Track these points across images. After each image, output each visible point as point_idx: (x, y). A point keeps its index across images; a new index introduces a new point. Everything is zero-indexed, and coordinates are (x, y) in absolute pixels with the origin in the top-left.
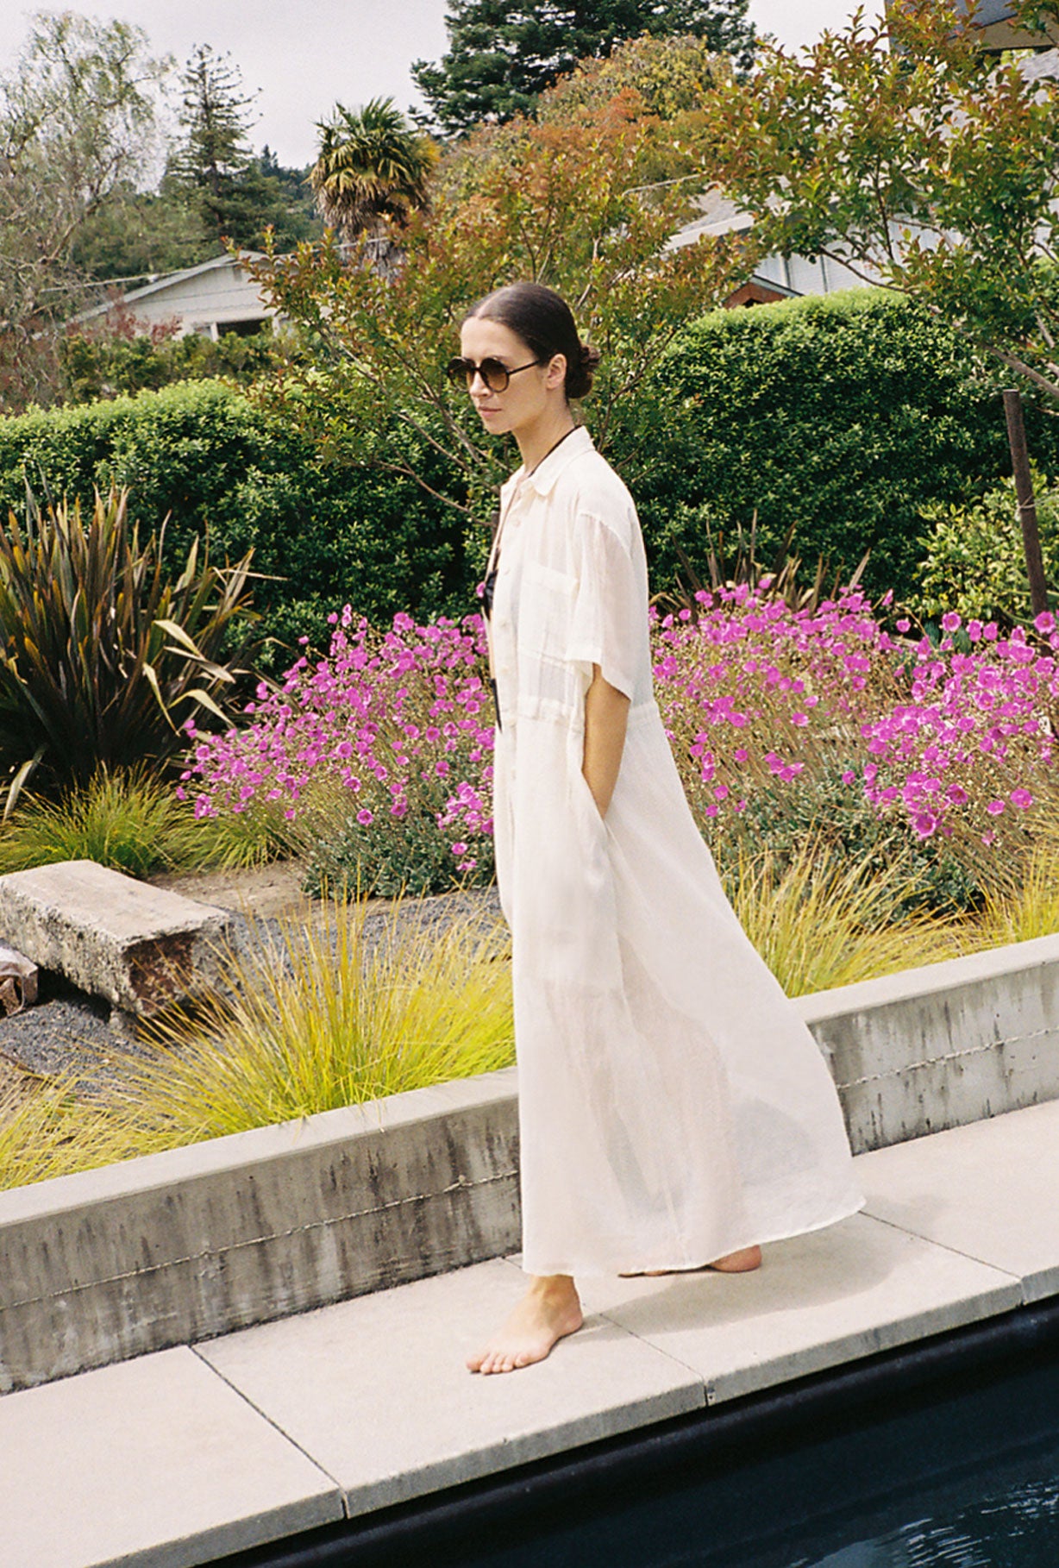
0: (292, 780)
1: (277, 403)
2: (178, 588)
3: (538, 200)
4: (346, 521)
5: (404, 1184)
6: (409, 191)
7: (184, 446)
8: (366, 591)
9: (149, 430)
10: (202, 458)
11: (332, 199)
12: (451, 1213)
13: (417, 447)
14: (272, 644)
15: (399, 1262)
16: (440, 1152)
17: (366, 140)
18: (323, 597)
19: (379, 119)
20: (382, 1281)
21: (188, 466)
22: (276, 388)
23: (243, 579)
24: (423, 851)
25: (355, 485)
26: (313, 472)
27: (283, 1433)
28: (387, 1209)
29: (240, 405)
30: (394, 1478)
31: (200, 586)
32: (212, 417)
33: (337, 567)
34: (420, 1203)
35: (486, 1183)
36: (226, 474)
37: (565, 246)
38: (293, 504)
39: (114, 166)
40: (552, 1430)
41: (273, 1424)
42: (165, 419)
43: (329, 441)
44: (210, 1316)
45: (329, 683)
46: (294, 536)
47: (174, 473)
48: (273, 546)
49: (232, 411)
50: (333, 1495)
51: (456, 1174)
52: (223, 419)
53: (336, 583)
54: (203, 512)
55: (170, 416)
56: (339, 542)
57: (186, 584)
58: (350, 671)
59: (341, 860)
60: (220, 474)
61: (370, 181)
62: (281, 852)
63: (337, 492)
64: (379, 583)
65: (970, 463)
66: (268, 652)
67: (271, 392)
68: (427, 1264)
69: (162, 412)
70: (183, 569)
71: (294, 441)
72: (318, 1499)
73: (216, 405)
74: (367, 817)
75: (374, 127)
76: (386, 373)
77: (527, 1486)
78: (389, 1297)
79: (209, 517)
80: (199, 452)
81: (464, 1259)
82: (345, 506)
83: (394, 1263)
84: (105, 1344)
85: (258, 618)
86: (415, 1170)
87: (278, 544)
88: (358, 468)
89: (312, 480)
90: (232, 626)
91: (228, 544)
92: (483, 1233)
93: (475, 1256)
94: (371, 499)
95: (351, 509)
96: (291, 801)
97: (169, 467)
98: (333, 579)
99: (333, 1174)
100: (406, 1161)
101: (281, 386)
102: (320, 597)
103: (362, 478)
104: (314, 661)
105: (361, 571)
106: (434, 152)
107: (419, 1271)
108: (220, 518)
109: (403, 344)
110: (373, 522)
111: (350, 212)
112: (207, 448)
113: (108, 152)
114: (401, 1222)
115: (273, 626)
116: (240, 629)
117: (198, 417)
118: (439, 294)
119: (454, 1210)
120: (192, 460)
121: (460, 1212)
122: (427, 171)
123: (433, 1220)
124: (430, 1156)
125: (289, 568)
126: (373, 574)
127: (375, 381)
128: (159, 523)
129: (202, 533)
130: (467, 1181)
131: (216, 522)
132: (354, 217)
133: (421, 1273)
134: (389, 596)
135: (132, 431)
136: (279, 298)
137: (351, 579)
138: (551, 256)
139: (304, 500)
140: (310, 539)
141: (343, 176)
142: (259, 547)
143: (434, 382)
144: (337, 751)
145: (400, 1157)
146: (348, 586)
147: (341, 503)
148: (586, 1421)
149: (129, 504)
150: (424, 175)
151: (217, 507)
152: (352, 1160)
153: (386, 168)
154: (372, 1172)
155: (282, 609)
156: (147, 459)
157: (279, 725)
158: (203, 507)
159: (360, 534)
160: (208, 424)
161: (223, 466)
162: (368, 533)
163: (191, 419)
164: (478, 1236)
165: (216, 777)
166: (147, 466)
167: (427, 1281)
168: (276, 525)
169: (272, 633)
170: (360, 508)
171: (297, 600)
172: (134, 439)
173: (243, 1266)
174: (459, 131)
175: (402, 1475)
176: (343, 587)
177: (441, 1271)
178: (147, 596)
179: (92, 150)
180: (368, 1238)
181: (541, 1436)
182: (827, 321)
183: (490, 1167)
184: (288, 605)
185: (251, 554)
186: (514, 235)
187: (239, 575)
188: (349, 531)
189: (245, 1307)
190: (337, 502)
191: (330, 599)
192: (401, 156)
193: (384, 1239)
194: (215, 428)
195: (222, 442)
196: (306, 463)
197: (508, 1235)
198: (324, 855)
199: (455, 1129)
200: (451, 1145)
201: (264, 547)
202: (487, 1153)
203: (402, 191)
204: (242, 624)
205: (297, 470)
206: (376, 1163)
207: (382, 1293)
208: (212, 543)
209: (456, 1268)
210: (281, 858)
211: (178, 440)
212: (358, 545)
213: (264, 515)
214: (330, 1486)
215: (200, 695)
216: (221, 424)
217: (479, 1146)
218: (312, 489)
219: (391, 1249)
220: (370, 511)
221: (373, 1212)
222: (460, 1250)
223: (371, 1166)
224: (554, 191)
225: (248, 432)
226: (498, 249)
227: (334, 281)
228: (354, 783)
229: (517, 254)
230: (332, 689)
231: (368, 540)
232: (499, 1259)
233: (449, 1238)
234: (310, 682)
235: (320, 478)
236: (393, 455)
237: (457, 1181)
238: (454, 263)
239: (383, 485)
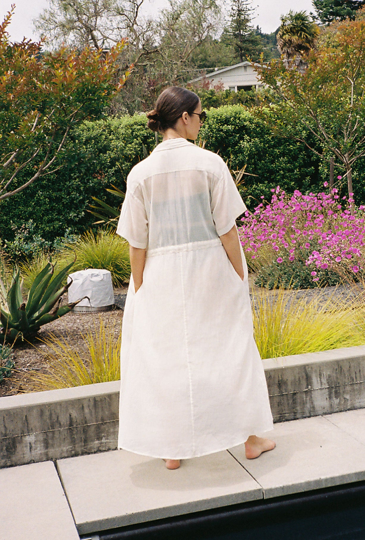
0: (255, 245)
1: (260, 114)
3: (356, 48)
4: (278, 157)
5: (290, 387)
7: (225, 127)
8: (283, 182)
9: (213, 121)
10: (231, 132)
12: (305, 399)
13: (305, 132)
14: (250, 198)
15: (285, 413)
16: (303, 377)
17: (295, 24)
18: (269, 183)
19: (300, 17)
20: (280, 419)
21: (226, 135)
22: (260, 109)
23: (242, 175)
24: (298, 274)
25: (282, 144)
26: (269, 139)
28: (283, 395)
29: (246, 113)
30: (281, 487)
32: (235, 118)
33: (274, 173)
34: (295, 394)
35: (318, 389)
36: (238, 139)
38: (260, 149)
39: (207, 30)
40: (336, 477)
41: (240, 463)
42: (219, 118)
43: (276, 128)
45: (270, 213)
46: (260, 161)
47: (221, 136)
48: (254, 164)
49: (242, 116)
50: (260, 490)
51: (308, 385)
52: (239, 119)
53: (273, 178)
54: (229, 151)
55: (221, 117)
56: (276, 164)
58: (278, 209)
59: (270, 274)
61: (295, 39)
63: (276, 147)
64: (288, 179)
66: (248, 201)
67: (258, 110)
68: (295, 415)
69: (218, 115)
71: (262, 128)
72: (255, 491)
73: (237, 114)
74: (281, 260)
75: (298, 20)
76: (298, 106)
77: (326, 495)
78: (282, 425)
79: (232, 152)
80: (230, 130)
81: (308, 415)
82: (279, 152)
83: (284, 414)
85: (246, 189)
86: (294, 383)
87: (255, 164)
88: (284, 139)
89: (268, 142)
91: (237, 162)
92: (315, 407)
94: (288, 150)
95: (280, 153)
96: (254, 253)
97: (219, 134)
98: (272, 177)
100: (290, 379)
101: (261, 109)
102: (268, 183)
103: (285, 142)
104: (265, 205)
105: (283, 175)
106: (317, 30)
107: (292, 417)
108: (235, 153)
109: (305, 96)
110: (288, 158)
112: (233, 129)
113: (205, 25)
114: (288, 400)
115: (251, 192)
117: (230, 118)
118: (319, 79)
120: (227, 133)
121: (308, 398)
122: (315, 36)
123: (298, 401)
124: (299, 378)
125: (258, 172)
126: (287, 176)
127: (294, 109)
129: (229, 158)
130: (311, 388)
131: (233, 154)
133: (293, 418)
134: (291, 184)
135: (208, 121)
136: (263, 78)
137: (279, 177)
138: (359, 68)
139: (265, 149)
140: (265, 162)
142: (248, 164)
144: (271, 237)
145: (289, 377)
146: (277, 179)
147: (277, 151)
148: (349, 475)
149: (205, 146)
150: (314, 38)
151: (235, 149)
152: (273, 377)
153: (301, 34)
154: (279, 381)
155: (254, 186)
156: (212, 131)
157: (252, 226)
158: (230, 149)
159: (283, 162)
160: (234, 120)
161: (238, 135)
162: (286, 161)
163: (228, 118)
164: (314, 407)
166: (212, 133)
167: (295, 421)
168: (254, 157)
169: (251, 194)
170: (284, 153)
171: (260, 183)
172: (208, 124)
174: (327, 23)
175: (284, 487)
177: (300, 418)
179: (200, 24)
180: (276, 404)
181: (333, 479)
183: (320, 384)
184: (256, 185)
185: (246, 166)
186: (347, 60)
187: (241, 173)
188: (279, 160)
190: (276, 150)
191: (271, 184)
192: (307, 30)
193: (281, 405)
194: (236, 122)
195: (238, 127)
196: (266, 136)
197: (324, 408)
198: (264, 272)
199: (308, 370)
200: (307, 375)
201: (250, 164)
202: (319, 379)
203: (307, 43)
205: (263, 138)
206: (280, 379)
207: (279, 423)
208: (232, 161)
209: (305, 417)
211: (223, 125)
212: (282, 166)
213: (250, 153)
214: (259, 487)
216: (238, 121)
217: (316, 376)
218: (267, 145)
219: (283, 409)
220: (287, 154)
221: (278, 396)
222: (307, 412)
223: (279, 380)
224: (362, 45)
225: (247, 123)
226: (341, 65)
227: (283, 73)
228: (277, 248)
229: (348, 67)
230: (271, 215)
231: (286, 164)
232: (320, 416)
233: (304, 407)
234: (264, 212)
235: (271, 141)
236: (297, 134)
237: (308, 388)
238: (325, 69)
239: (292, 145)
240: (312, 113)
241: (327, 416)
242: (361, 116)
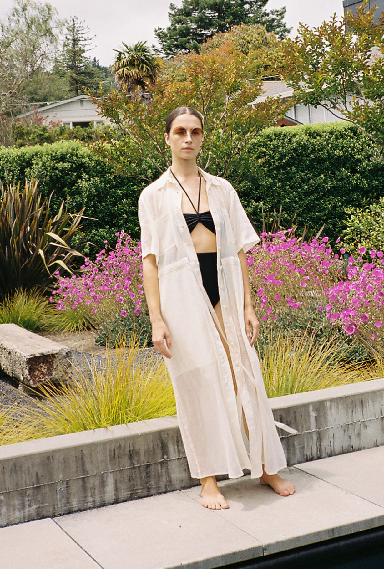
0: (96, 296)
1: (100, 151)
2: (54, 221)
3: (207, 79)
4: (121, 199)
5: (142, 458)
6: (151, 77)
7: (60, 165)
8: (127, 227)
9: (47, 158)
10: (67, 170)
11: (120, 78)
12: (160, 471)
13: (150, 171)
14: (90, 245)
15: (138, 490)
16: (158, 445)
17: (135, 56)
18: (110, 228)
19: (141, 49)
20: (131, 497)
21: (62, 173)
22: (100, 145)
23: (80, 219)
24: (145, 329)
25: (125, 185)
26: (110, 179)
27: (90, 556)
28: (134, 468)
29: (85, 150)
31: (63, 220)
32: (72, 155)
33: (116, 216)
34: (148, 466)
35: (175, 459)
36: (76, 177)
37: (216, 98)
38: (101, 190)
39: (41, 58)
40: (200, 562)
41: (86, 552)
42: (54, 154)
43: (120, 166)
44: (61, 506)
45: (114, 260)
46: (101, 203)
47: (56, 175)
48: (93, 206)
49: (80, 152)
51: (163, 455)
52: (76, 156)
53: (115, 223)
54: (65, 192)
55: (56, 153)
56: (118, 207)
57: (58, 219)
58: (122, 256)
59: (112, 331)
60: (74, 177)
61: (135, 72)
62: (88, 326)
63: (118, 187)
64: (132, 224)
65: (365, 193)
66: (87, 248)
67: (98, 146)
68: (149, 491)
69: (53, 152)
70: (57, 213)
71: (103, 166)
73: (74, 150)
74: (125, 313)
75: (139, 52)
76: (143, 142)
78: (133, 504)
79: (68, 193)
80: (66, 168)
81: (164, 490)
82: (121, 193)
83: (136, 490)
84: (18, 515)
85: (84, 234)
86: (147, 452)
87: (95, 206)
88: (127, 178)
89: (109, 182)
90: (74, 237)
91: (74, 204)
92: (172, 480)
93: (168, 489)
94: (132, 191)
95: (123, 194)
96: (95, 306)
97: (54, 172)
98: (115, 221)
99: (114, 451)
100: (143, 448)
101: (102, 145)
102: (109, 228)
103: (128, 182)
104: (108, 251)
105: (126, 218)
106: (161, 63)
107: (145, 493)
108: (72, 194)
109: (150, 131)
110: (132, 200)
111: (127, 84)
112: (70, 167)
113: (38, 53)
114: (140, 473)
115: (90, 238)
116: (77, 238)
117: (67, 154)
118: (167, 112)
119: (161, 470)
120: (63, 171)
121: (164, 470)
122: (158, 70)
123: (153, 474)
124: (154, 447)
125: (98, 216)
126: (130, 220)
127: (139, 145)
128: (48, 195)
129: (65, 199)
130: (167, 458)
131: (70, 195)
132: (128, 85)
133: (146, 495)
134: (136, 229)
135: (41, 158)
136: (103, 111)
137: (121, 221)
138: (210, 101)
139: (105, 189)
140: (106, 205)
141: (125, 69)
142: (87, 206)
143: (161, 146)
144: (115, 287)
145: (141, 446)
146: (120, 224)
147: (120, 192)
148: (215, 559)
149: (38, 186)
150: (157, 71)
151: (71, 190)
152: (122, 447)
153: (142, 67)
154: (130, 451)
155: (94, 232)
156: (46, 169)
157: (92, 276)
158: (66, 189)
159: (126, 204)
160: (70, 157)
161: (75, 174)
162: (129, 204)
163: (64, 155)
164: (170, 481)
165: (66, 294)
166: (46, 172)
167: (149, 498)
168: (94, 199)
169: (90, 241)
170: (127, 194)
171: (100, 229)
172: (42, 161)
173: (75, 487)
174: (171, 56)
176: (118, 225)
177: (155, 494)
178: (42, 222)
179: (33, 52)
180: (126, 479)
181: (196, 564)
182: (312, 134)
183: (177, 453)
184: (96, 230)
185: (84, 209)
186: (197, 91)
187: (79, 217)
188: (122, 203)
189: (75, 504)
190: (118, 191)
191: (113, 229)
192: (149, 63)
193: (132, 479)
194: (73, 159)
195: (76, 165)
196: (107, 175)
197: (182, 481)
198: (106, 328)
199: (164, 436)
200: (162, 443)
201: (89, 207)
202: (176, 447)
203: (147, 77)
204: (78, 236)
205: (104, 178)
206: (132, 448)
207: (130, 502)
208: (69, 203)
209: (161, 493)
210: (89, 329)
211: (59, 163)
212: (125, 208)
213: (89, 194)
215: (60, 262)
216: (75, 158)
217: (173, 444)
218: (109, 185)
219: (135, 484)
220: (131, 195)
221: (129, 468)
222: (163, 486)
223: (130, 449)
224: (213, 76)
225: (86, 160)
226: (190, 96)
227: (126, 105)
228: (121, 300)
229: (198, 99)
230: (115, 263)
231: (129, 207)
232: (178, 491)
233: (159, 481)
234: (106, 259)
235: (112, 181)
236: (141, 174)
237: (164, 458)
238: (173, 101)
239: (137, 186)
240: (159, 149)
241: (186, 490)
242: (213, 151)
